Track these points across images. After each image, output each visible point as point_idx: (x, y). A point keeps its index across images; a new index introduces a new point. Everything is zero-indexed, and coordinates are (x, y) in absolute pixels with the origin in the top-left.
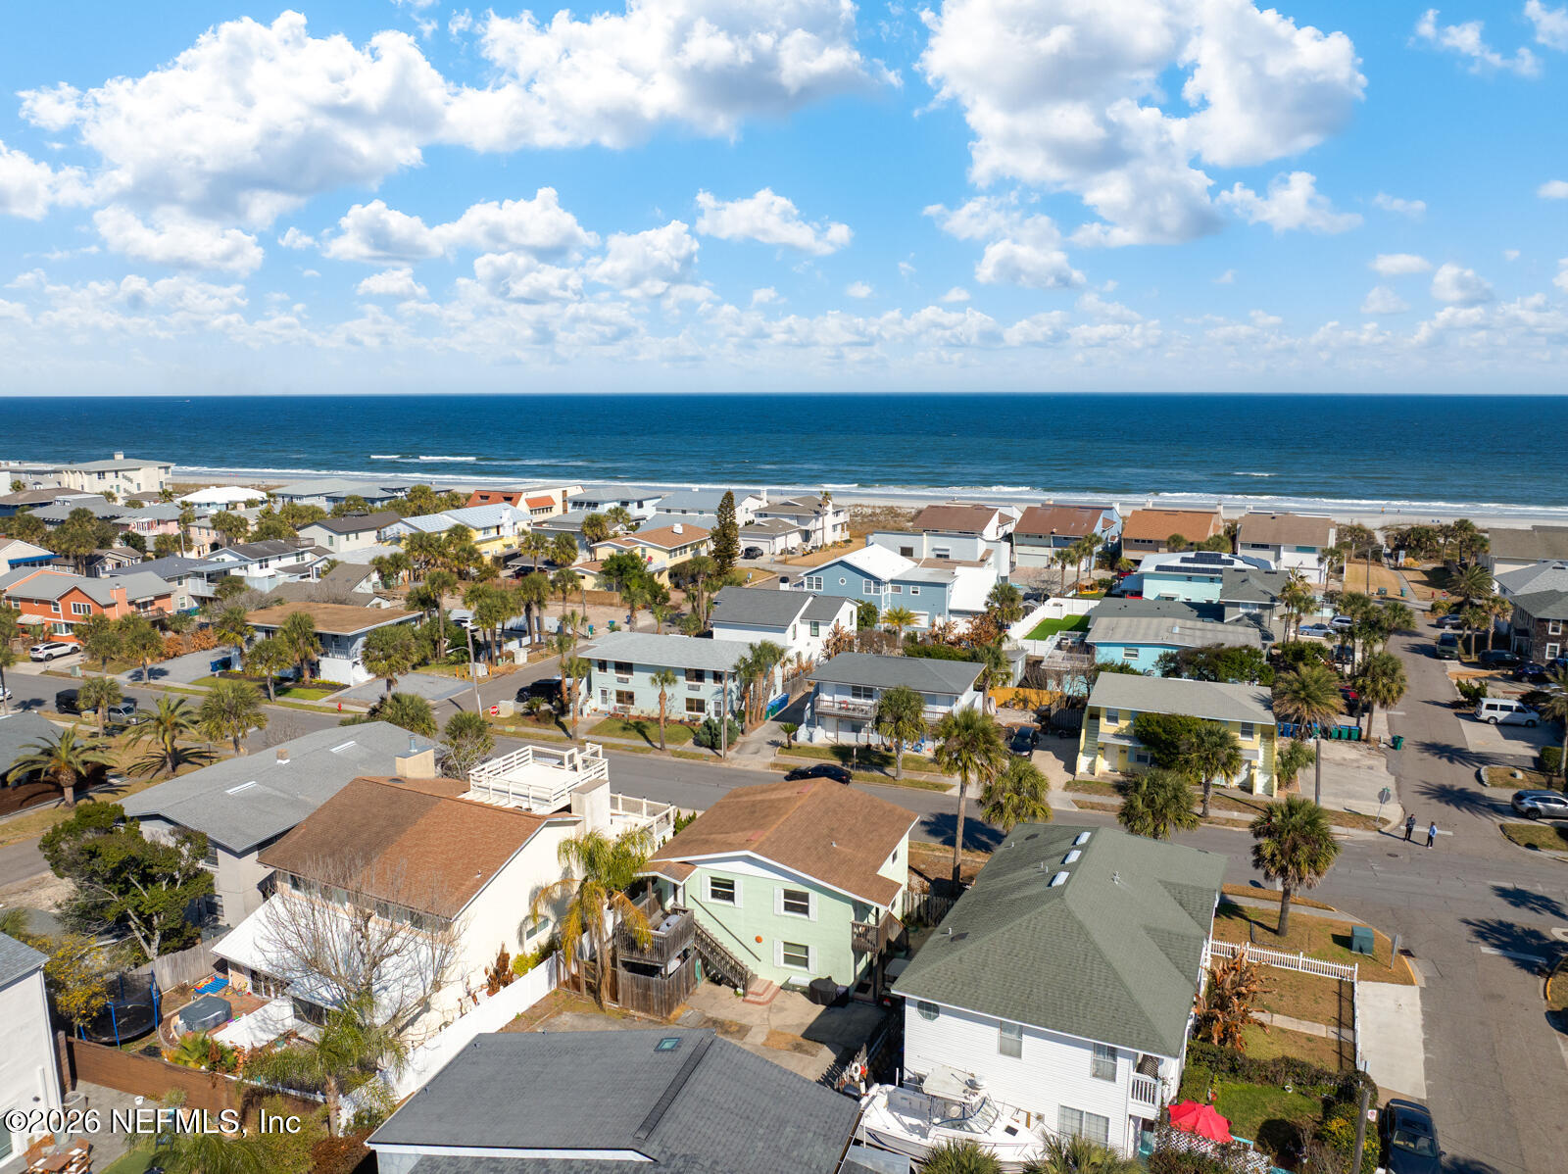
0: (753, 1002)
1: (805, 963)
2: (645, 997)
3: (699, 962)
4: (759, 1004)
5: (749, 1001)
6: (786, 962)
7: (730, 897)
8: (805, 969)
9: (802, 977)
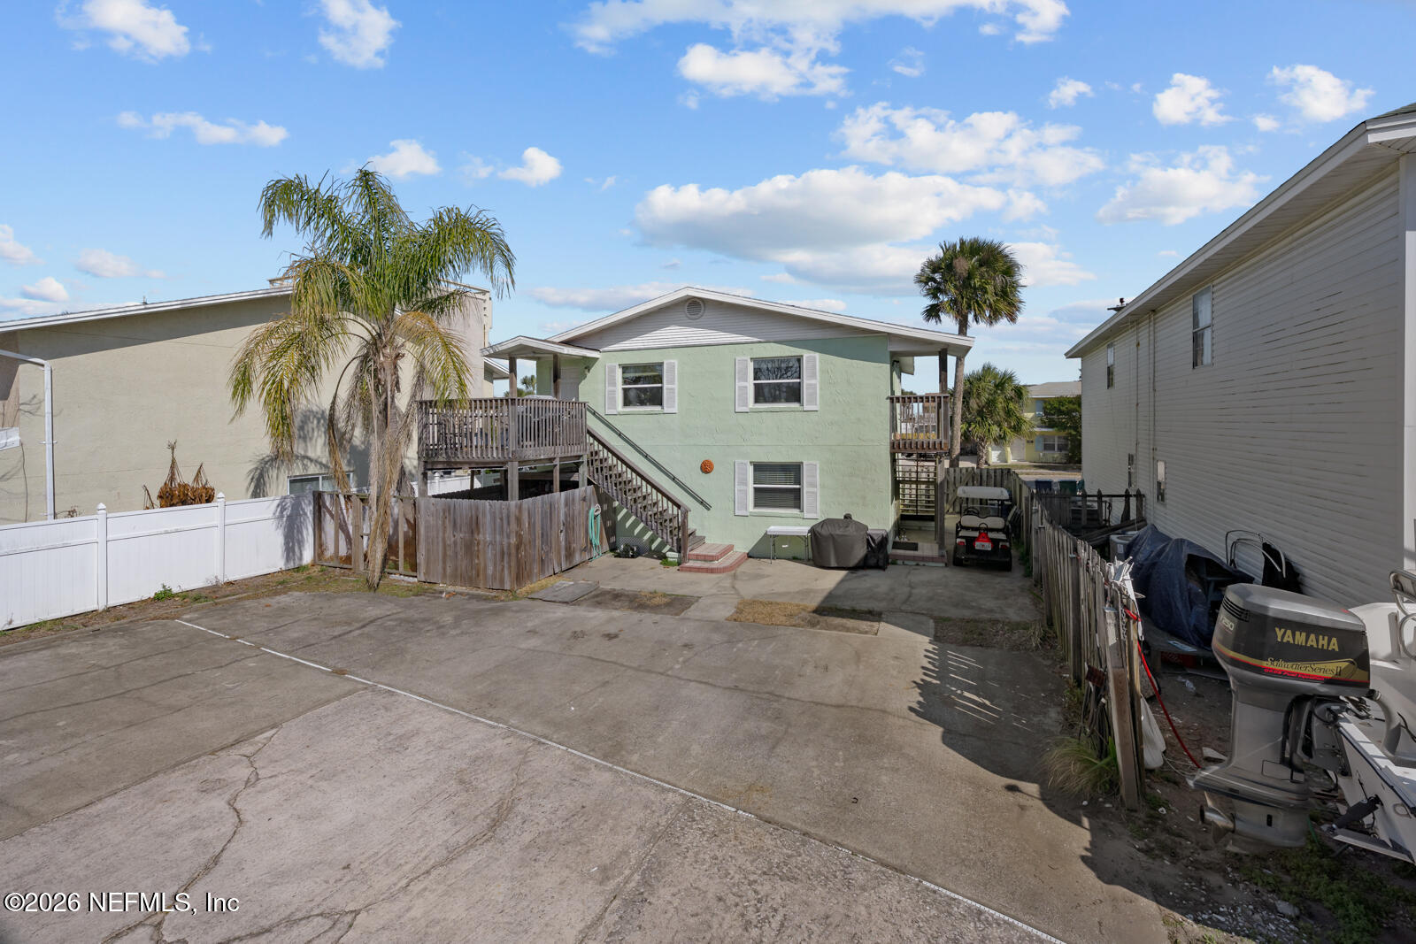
0: (699, 570)
1: (794, 498)
2: (470, 548)
3: (595, 509)
4: (712, 571)
5: (691, 569)
6: (758, 503)
7: (655, 398)
8: (795, 511)
9: (791, 524)
